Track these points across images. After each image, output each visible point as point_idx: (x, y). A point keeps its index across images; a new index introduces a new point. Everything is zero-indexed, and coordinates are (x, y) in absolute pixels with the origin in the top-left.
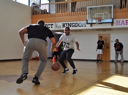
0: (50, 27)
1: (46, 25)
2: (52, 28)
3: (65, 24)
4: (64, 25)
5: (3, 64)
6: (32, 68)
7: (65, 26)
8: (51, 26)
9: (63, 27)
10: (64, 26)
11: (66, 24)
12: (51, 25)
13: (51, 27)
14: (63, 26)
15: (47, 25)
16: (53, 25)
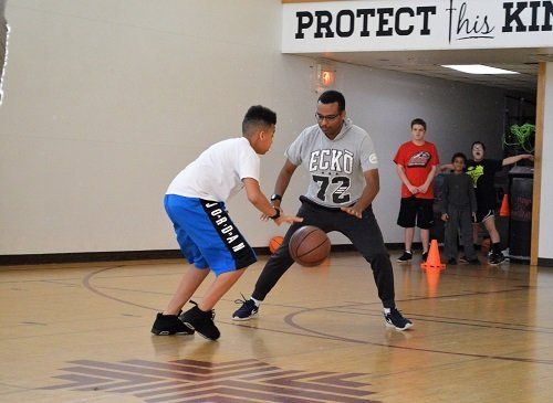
0: (412, 28)
1: (386, 16)
2: (425, 31)
3: (522, 6)
4: (513, 11)
5: (92, 282)
6: (295, 319)
7: (519, 21)
8: (418, 21)
9: (507, 29)
10: (514, 24)
11: (528, 11)
12: (420, 10)
13: (419, 26)
14: (509, 19)
15: (390, 11)
16: (433, 10)
